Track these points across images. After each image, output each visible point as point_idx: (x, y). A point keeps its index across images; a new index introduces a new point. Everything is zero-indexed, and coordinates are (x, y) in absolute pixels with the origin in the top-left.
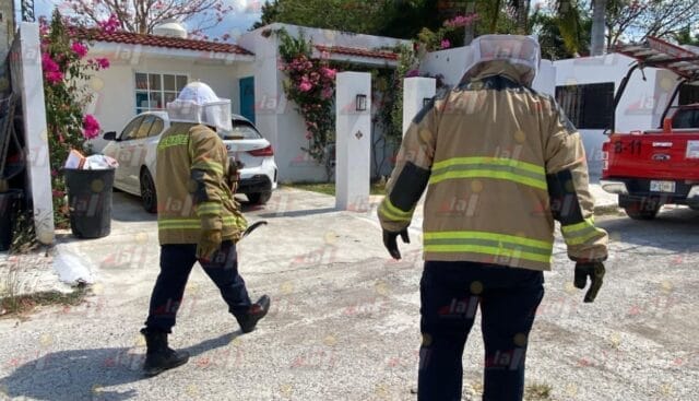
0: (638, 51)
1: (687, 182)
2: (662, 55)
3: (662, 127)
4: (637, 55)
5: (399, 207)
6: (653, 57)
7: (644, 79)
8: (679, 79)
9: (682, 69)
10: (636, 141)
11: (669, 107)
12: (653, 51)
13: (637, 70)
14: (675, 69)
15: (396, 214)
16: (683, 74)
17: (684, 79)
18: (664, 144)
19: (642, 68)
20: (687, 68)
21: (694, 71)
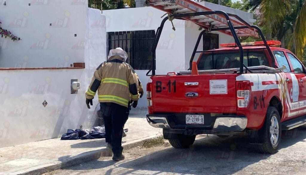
0: (167, 5)
1: (212, 115)
2: (185, 9)
3: (190, 69)
4: (166, 8)
5: (92, 91)
6: (179, 11)
7: (174, 29)
8: (200, 29)
9: (201, 21)
10: (172, 81)
11: (195, 52)
12: (178, 6)
13: (168, 21)
14: (196, 21)
15: (92, 93)
16: (202, 25)
17: (203, 29)
18: (193, 84)
19: (171, 20)
20: (205, 21)
21: (210, 23)
